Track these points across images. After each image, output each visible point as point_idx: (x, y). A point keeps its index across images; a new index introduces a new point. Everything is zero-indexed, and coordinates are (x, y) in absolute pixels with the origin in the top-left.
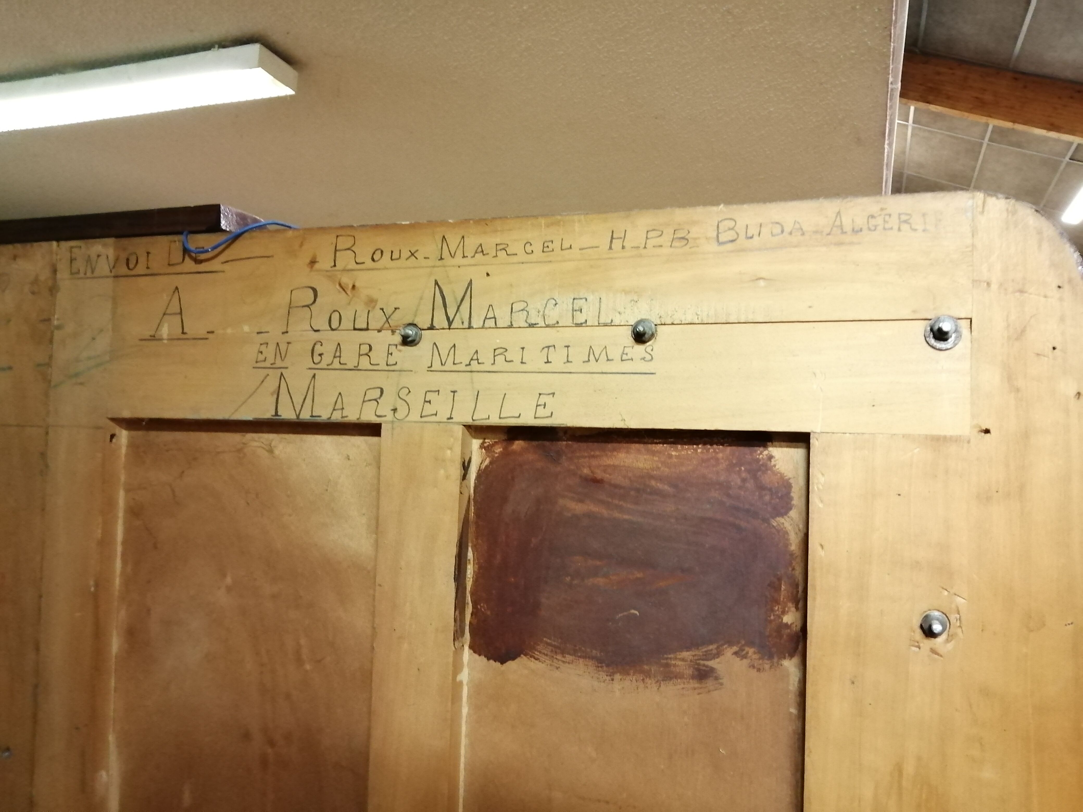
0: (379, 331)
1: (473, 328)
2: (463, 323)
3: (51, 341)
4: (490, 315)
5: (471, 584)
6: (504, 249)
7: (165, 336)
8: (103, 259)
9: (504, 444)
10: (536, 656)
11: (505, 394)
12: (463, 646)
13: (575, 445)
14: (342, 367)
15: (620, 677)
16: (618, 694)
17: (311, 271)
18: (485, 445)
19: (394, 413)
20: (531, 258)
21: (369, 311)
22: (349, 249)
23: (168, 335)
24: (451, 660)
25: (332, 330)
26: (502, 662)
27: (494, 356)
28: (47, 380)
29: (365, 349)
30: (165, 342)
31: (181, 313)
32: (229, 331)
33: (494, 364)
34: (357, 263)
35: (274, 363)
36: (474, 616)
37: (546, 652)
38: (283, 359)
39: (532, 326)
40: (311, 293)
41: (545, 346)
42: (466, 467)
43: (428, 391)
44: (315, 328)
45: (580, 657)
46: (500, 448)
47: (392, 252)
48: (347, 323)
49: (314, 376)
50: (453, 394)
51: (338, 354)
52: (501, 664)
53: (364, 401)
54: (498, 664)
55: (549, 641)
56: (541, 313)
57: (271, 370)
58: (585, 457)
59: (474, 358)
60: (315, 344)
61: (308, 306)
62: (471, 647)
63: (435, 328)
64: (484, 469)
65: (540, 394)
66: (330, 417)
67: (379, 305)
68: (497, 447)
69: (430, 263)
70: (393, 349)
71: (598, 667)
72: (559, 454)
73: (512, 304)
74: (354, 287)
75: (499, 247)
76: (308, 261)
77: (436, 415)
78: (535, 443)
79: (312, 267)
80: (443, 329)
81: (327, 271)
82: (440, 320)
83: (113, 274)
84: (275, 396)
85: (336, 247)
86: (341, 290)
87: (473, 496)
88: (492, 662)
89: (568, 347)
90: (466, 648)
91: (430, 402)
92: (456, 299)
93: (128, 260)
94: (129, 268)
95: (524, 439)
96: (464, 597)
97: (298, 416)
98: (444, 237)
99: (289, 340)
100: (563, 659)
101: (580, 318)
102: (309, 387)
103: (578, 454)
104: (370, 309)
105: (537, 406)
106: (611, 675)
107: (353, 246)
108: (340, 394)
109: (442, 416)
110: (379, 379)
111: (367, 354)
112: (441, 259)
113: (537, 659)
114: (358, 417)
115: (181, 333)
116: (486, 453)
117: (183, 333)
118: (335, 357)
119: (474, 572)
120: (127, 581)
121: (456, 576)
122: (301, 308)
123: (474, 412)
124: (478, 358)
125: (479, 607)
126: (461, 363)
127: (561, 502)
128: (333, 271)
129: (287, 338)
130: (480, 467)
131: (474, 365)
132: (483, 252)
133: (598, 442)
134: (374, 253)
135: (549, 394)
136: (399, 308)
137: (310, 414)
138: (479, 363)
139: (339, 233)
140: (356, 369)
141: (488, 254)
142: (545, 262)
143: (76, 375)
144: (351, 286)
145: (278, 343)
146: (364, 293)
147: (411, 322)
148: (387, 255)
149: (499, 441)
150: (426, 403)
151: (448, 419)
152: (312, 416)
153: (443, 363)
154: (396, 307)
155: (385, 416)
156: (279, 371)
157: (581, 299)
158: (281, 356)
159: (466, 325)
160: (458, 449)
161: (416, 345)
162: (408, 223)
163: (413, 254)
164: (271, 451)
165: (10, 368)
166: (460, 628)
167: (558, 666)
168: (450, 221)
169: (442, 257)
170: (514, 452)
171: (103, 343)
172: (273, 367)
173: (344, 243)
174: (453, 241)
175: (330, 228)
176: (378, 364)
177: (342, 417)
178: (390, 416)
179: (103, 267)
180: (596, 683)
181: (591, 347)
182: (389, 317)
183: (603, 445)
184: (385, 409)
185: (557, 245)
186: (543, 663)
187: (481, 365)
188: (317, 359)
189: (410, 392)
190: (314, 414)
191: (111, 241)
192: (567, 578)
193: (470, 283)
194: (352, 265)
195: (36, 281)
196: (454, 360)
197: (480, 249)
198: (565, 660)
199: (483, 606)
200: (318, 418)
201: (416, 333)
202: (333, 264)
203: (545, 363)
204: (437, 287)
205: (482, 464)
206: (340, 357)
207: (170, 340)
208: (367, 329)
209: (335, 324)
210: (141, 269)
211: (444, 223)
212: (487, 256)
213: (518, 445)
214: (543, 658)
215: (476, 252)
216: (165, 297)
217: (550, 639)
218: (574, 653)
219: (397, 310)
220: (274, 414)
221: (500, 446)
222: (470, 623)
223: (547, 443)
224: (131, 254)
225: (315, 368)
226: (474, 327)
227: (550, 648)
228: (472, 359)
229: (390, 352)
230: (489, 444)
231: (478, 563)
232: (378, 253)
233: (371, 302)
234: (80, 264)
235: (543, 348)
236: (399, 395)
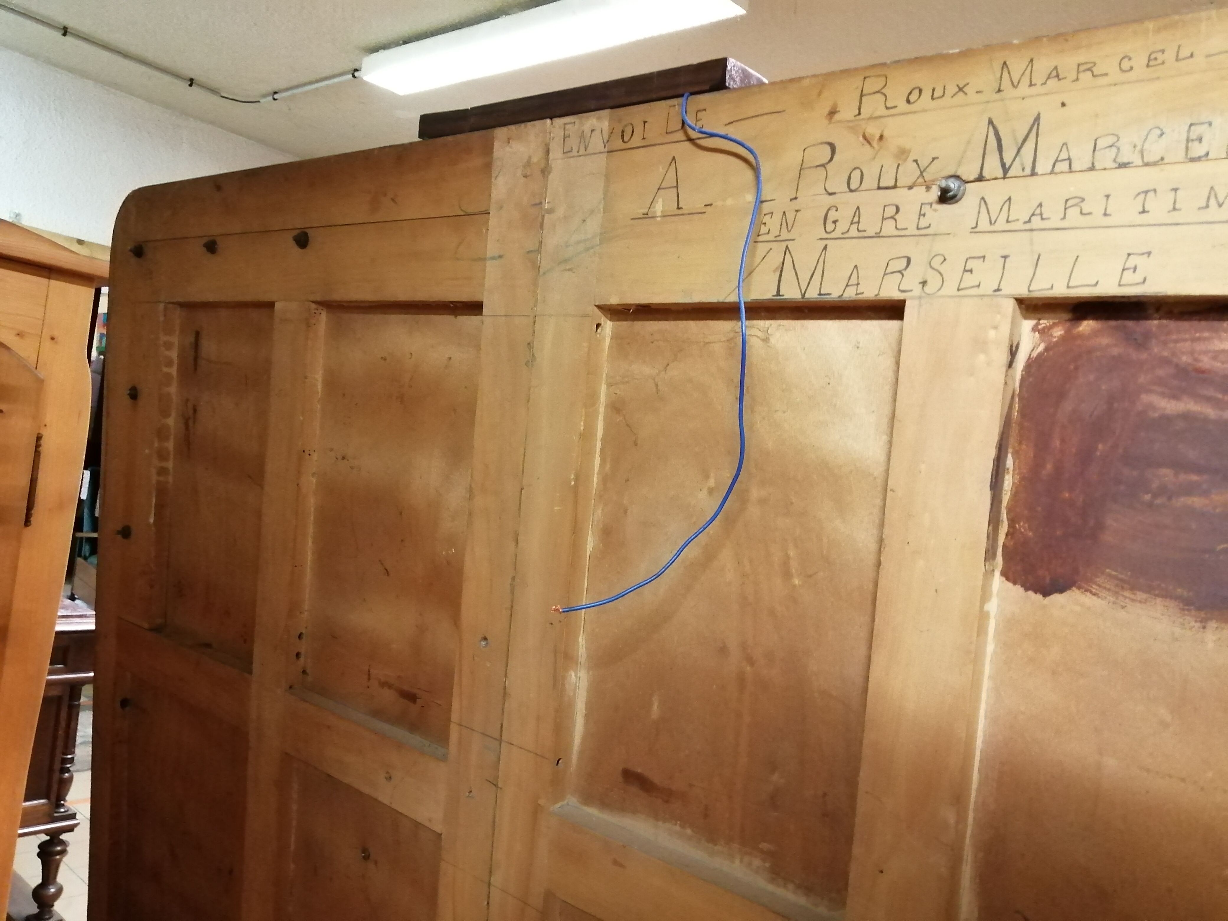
0: (910, 188)
1: (1037, 174)
2: (1023, 169)
3: (542, 226)
4: (1064, 156)
5: (1008, 498)
6: (1089, 69)
7: (659, 213)
8: (597, 133)
9: (1068, 324)
10: (1094, 591)
11: (1078, 257)
12: (993, 570)
13: (1171, 324)
14: (861, 234)
15: (1215, 625)
16: (1210, 645)
17: (830, 123)
18: (1040, 327)
19: (923, 286)
20: (1132, 76)
21: (899, 165)
22: (878, 92)
23: (662, 212)
24: (980, 583)
25: (851, 191)
26: (1046, 594)
27: (1065, 209)
28: (536, 268)
29: (891, 211)
30: (659, 219)
31: (677, 187)
32: (729, 202)
33: (1064, 218)
34: (887, 108)
35: (779, 236)
36: (1009, 537)
37: (1108, 587)
38: (789, 230)
39: (1123, 166)
40: (828, 149)
41: (1141, 191)
42: (1013, 352)
43: (970, 258)
44: (830, 191)
45: (1157, 596)
46: (1060, 331)
47: (934, 90)
48: (870, 182)
49: (825, 248)
50: (1003, 259)
51: (856, 220)
52: (1043, 596)
53: (885, 274)
54: (1039, 597)
55: (1114, 573)
56: (1139, 148)
57: (774, 243)
58: (1185, 340)
59: (1036, 213)
60: (829, 210)
61: (823, 166)
62: (1004, 574)
63: (984, 179)
64: (1036, 357)
65: (1129, 255)
66: (842, 295)
67: (912, 157)
68: (1055, 329)
69: (982, 97)
70: (926, 209)
71: (1183, 610)
72: (1147, 335)
73: (1096, 140)
74: (881, 137)
75: (1082, 68)
76: (827, 111)
77: (979, 286)
78: (1113, 323)
79: (831, 118)
80: (996, 179)
81: (849, 121)
82: (993, 167)
83: (606, 149)
84: (778, 273)
85: (862, 91)
86: (865, 142)
87: (1018, 391)
88: (1031, 593)
89: (1175, 190)
90: (997, 574)
91: (971, 271)
92: (1015, 139)
93: (623, 132)
94: (623, 141)
95: (1096, 318)
96: (999, 512)
97: (803, 296)
98: (1005, 63)
99: (797, 208)
100: (1132, 596)
101: (1198, 150)
102: (818, 261)
103: (1174, 337)
104: (900, 162)
105: (1123, 270)
106: (1204, 622)
107: (884, 87)
108: (856, 266)
109: (988, 287)
110: (906, 247)
111: (892, 217)
112: (999, 91)
113: (1094, 594)
114: (877, 293)
115: (676, 209)
116: (1040, 337)
117: (678, 208)
118: (852, 223)
119: (1014, 483)
120: (605, 480)
121: (993, 484)
122: (814, 169)
123: (1031, 281)
124: (1043, 212)
125: (1017, 526)
126: (1018, 220)
127: (1145, 398)
128: (856, 120)
129: (796, 205)
130: (1030, 355)
131: (1036, 222)
132: (1059, 76)
133: (1206, 319)
134: (910, 93)
135: (1143, 254)
136: (938, 158)
137: (818, 292)
138: (1042, 219)
139: (867, 74)
140: (878, 236)
141: (1065, 78)
142: (1149, 80)
143: (566, 261)
144: (878, 136)
145: (784, 212)
146: (894, 142)
147: (952, 173)
148: (927, 94)
149: (1059, 322)
150: (965, 273)
151: (995, 291)
152: (820, 294)
153: (993, 222)
154: (934, 156)
155: (911, 291)
156: (784, 244)
157: (1202, 123)
158: (788, 227)
159: (1028, 171)
160: (1005, 329)
161: (957, 202)
162: (957, 51)
163: (961, 89)
164: (766, 340)
165: (500, 257)
166: (992, 547)
167: (1124, 604)
168: (1015, 42)
169: (1001, 89)
170: (1080, 336)
171: (593, 226)
172: (777, 240)
173: (872, 85)
174: (1017, 66)
175: (856, 70)
176: (907, 229)
177: (857, 294)
178: (917, 290)
179: (597, 143)
180: (1178, 630)
181: (1212, 188)
182: (925, 170)
183: (1216, 324)
184: (911, 282)
185: (1170, 55)
186: (1102, 599)
187: (1045, 222)
188: (830, 226)
189: (945, 260)
190: (822, 292)
191: (606, 112)
192: (1146, 496)
193: (1037, 119)
194: (882, 111)
195: (528, 164)
196: (1008, 215)
197: (1054, 73)
198: (1135, 598)
199: (1022, 526)
200: (828, 296)
201: (959, 187)
202: (857, 112)
203: (1140, 213)
204: (991, 128)
205: (1034, 351)
206: (858, 222)
207: (663, 216)
208: (895, 187)
209: (854, 185)
210: (636, 141)
211: (1006, 46)
212: (1064, 81)
213: (1087, 326)
214: (1103, 593)
215: (1049, 78)
216: (661, 170)
217: (1116, 571)
218: (1149, 590)
219: (936, 161)
220: (775, 293)
221: (1060, 328)
222: (1003, 544)
223: (1130, 324)
224: (626, 126)
225: (828, 238)
226: (1039, 173)
227: (1116, 582)
228: (1033, 215)
229: (922, 213)
230: (1045, 325)
231: (1019, 474)
232: (916, 93)
233: (902, 154)
234: (573, 142)
235: (1138, 194)
236: (930, 264)
